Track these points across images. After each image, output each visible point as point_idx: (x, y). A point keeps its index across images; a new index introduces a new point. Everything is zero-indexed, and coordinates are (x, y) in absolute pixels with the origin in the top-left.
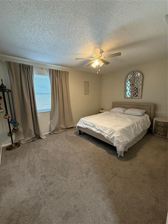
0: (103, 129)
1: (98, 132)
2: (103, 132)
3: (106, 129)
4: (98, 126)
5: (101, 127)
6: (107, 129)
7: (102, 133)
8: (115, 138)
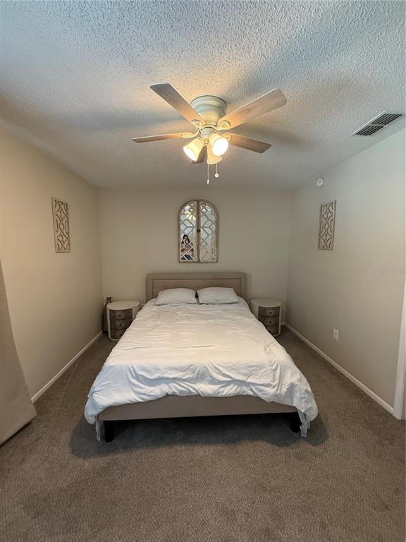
0: (244, 374)
1: (230, 390)
2: (247, 384)
3: (254, 369)
4: (220, 368)
5: (232, 369)
6: (260, 367)
7: (244, 388)
8: (297, 388)
